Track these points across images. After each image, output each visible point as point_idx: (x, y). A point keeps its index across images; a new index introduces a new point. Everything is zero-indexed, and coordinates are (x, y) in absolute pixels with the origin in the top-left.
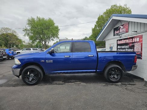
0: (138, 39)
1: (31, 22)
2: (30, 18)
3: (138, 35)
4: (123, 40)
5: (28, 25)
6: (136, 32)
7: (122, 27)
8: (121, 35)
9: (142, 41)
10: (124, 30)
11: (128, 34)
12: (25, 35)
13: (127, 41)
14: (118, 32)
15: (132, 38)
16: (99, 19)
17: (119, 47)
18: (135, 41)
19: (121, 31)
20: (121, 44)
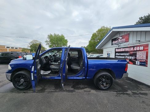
0: (142, 48)
1: (50, 37)
2: (50, 35)
3: (141, 44)
4: (122, 49)
5: (48, 39)
6: (139, 41)
7: (121, 38)
8: (119, 45)
9: (148, 50)
10: (124, 40)
11: (128, 43)
12: (46, 45)
13: (127, 50)
14: (116, 42)
15: (134, 47)
16: (93, 35)
17: (117, 54)
18: (138, 50)
19: (119, 41)
20: (120, 52)
